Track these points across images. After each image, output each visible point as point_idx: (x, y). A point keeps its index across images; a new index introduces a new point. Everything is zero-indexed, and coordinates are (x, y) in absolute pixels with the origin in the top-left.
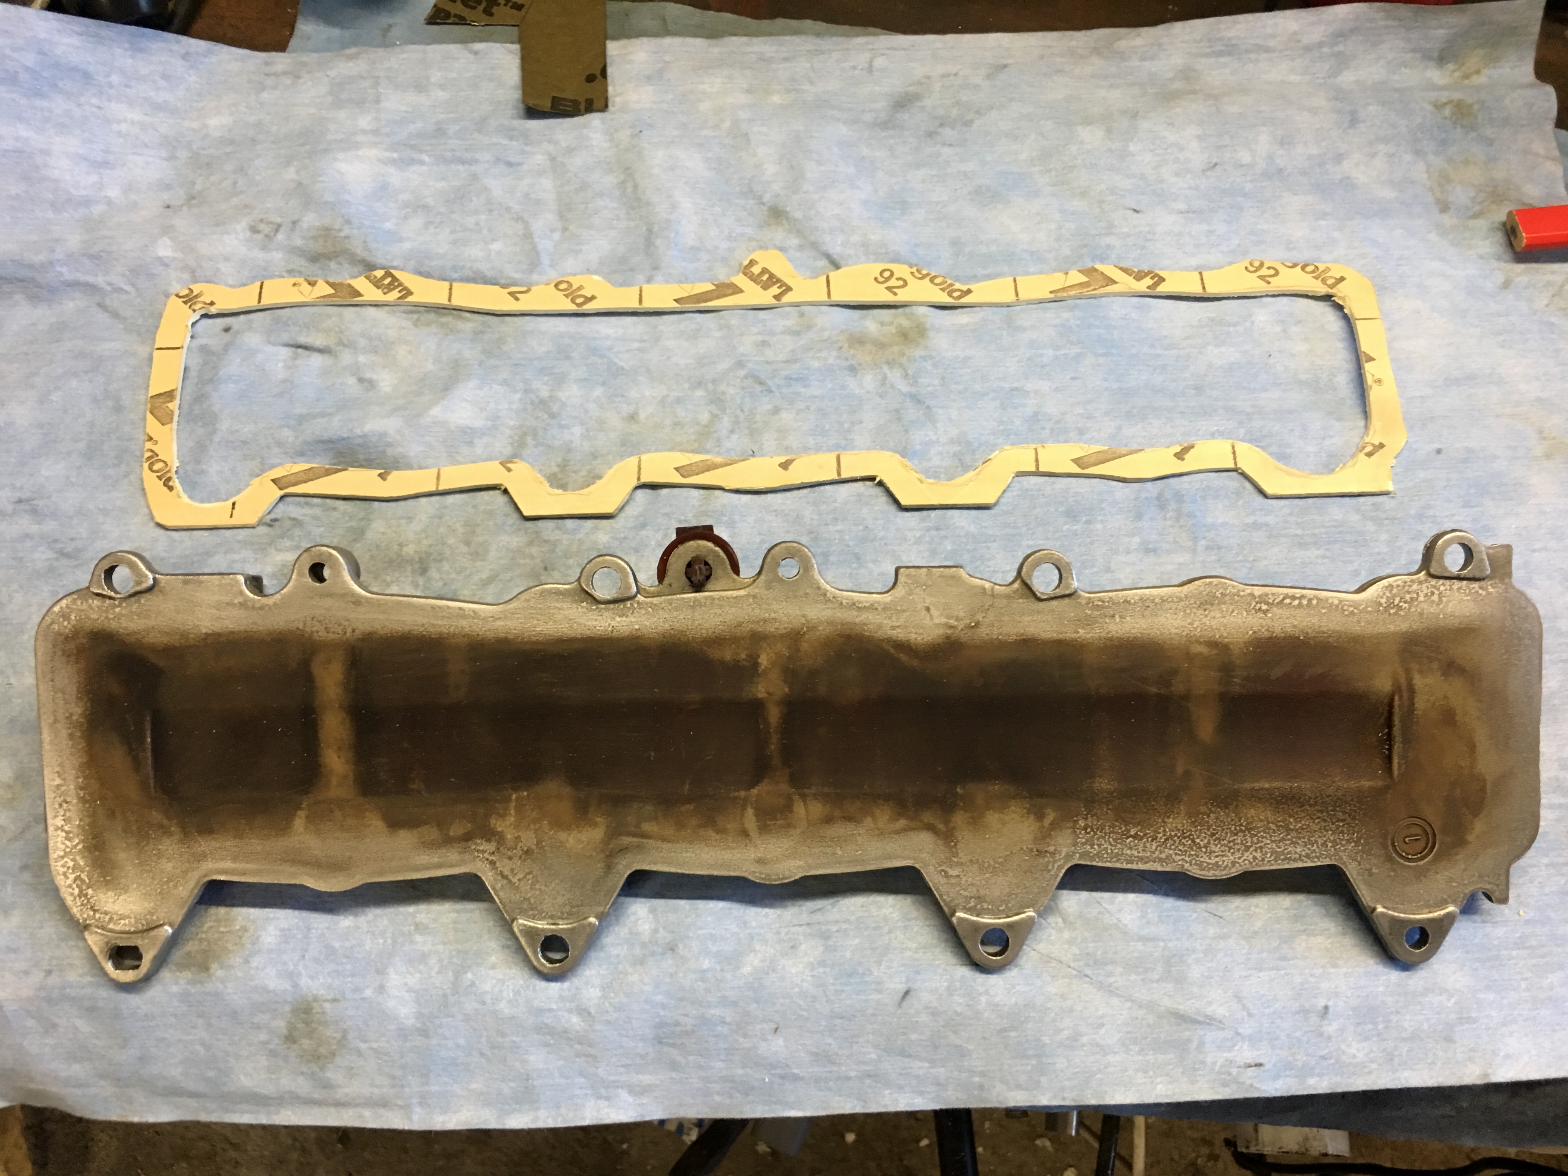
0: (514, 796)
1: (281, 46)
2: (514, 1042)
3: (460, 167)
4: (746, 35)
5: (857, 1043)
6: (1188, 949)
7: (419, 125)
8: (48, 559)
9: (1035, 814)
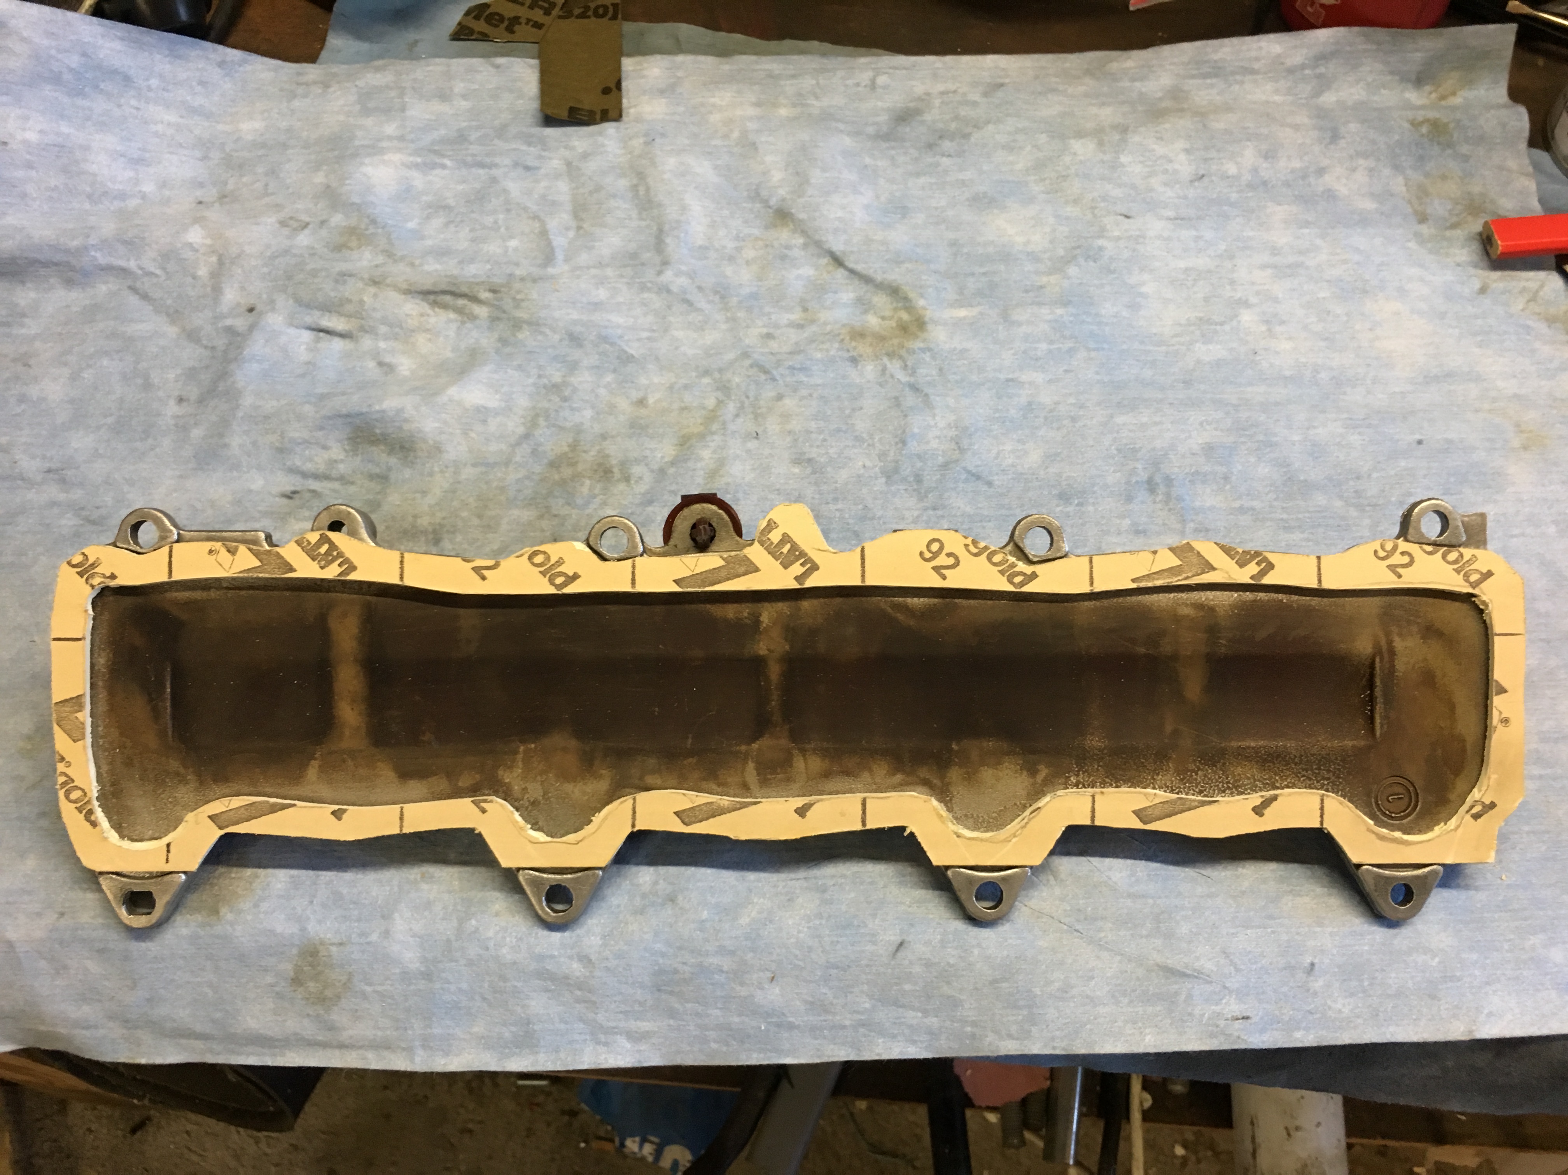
0: (522, 748)
1: (312, 58)
2: (515, 987)
3: (481, 171)
4: (756, 54)
5: (851, 992)
6: (1176, 907)
7: (443, 132)
8: (75, 525)
9: (1028, 770)
